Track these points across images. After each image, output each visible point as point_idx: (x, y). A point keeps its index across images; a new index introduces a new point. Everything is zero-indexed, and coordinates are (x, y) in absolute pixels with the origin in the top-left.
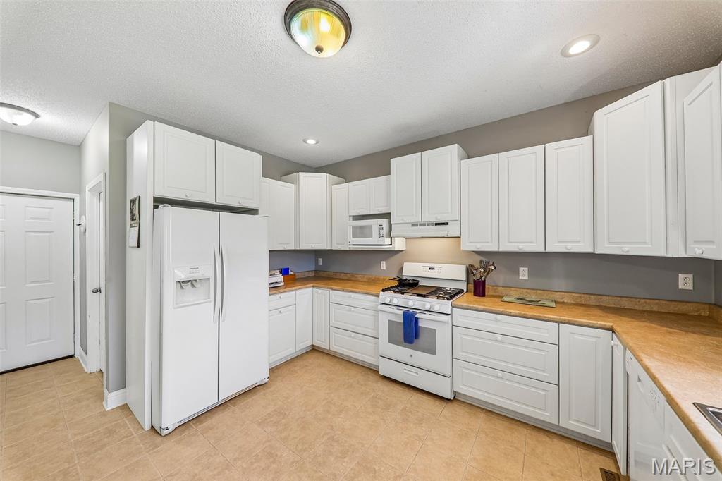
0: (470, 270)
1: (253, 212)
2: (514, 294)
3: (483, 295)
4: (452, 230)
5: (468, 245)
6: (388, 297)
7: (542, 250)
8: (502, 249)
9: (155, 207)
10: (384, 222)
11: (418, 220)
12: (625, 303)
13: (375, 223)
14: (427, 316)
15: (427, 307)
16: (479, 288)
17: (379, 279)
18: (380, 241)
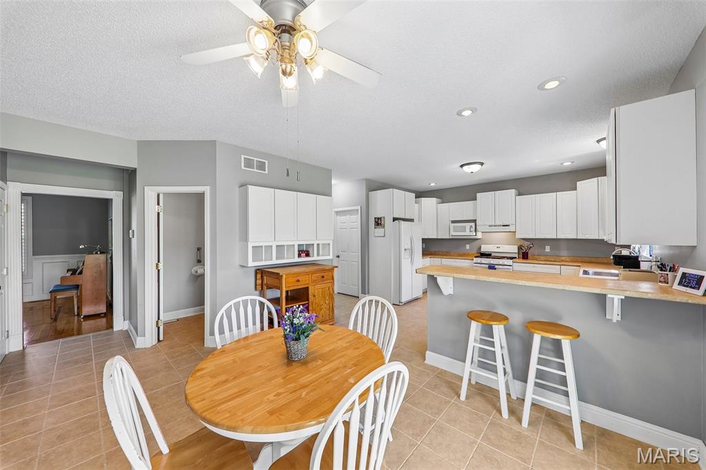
0: (520, 248)
1: (412, 220)
2: (542, 258)
3: (527, 259)
4: (512, 228)
5: (518, 236)
6: (479, 260)
7: (555, 237)
8: (537, 237)
9: (394, 221)
10: (473, 224)
11: (494, 224)
12: (593, 260)
13: (468, 225)
14: (500, 267)
15: (501, 263)
16: (525, 256)
17: (465, 254)
18: (471, 234)
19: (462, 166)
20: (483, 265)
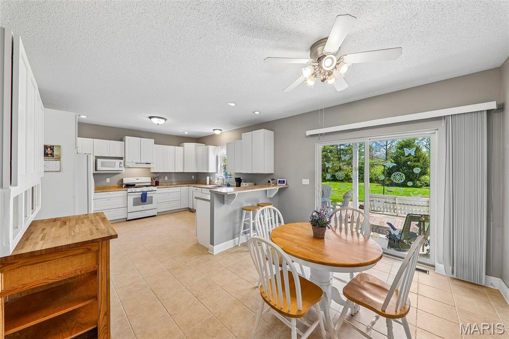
0: (152, 179)
2: (164, 184)
3: (158, 185)
4: (151, 166)
5: (152, 171)
10: (122, 161)
11: (140, 162)
13: (117, 162)
14: (150, 192)
16: (157, 184)
17: (106, 187)
18: (120, 169)
19: (150, 118)
20: (137, 193)
